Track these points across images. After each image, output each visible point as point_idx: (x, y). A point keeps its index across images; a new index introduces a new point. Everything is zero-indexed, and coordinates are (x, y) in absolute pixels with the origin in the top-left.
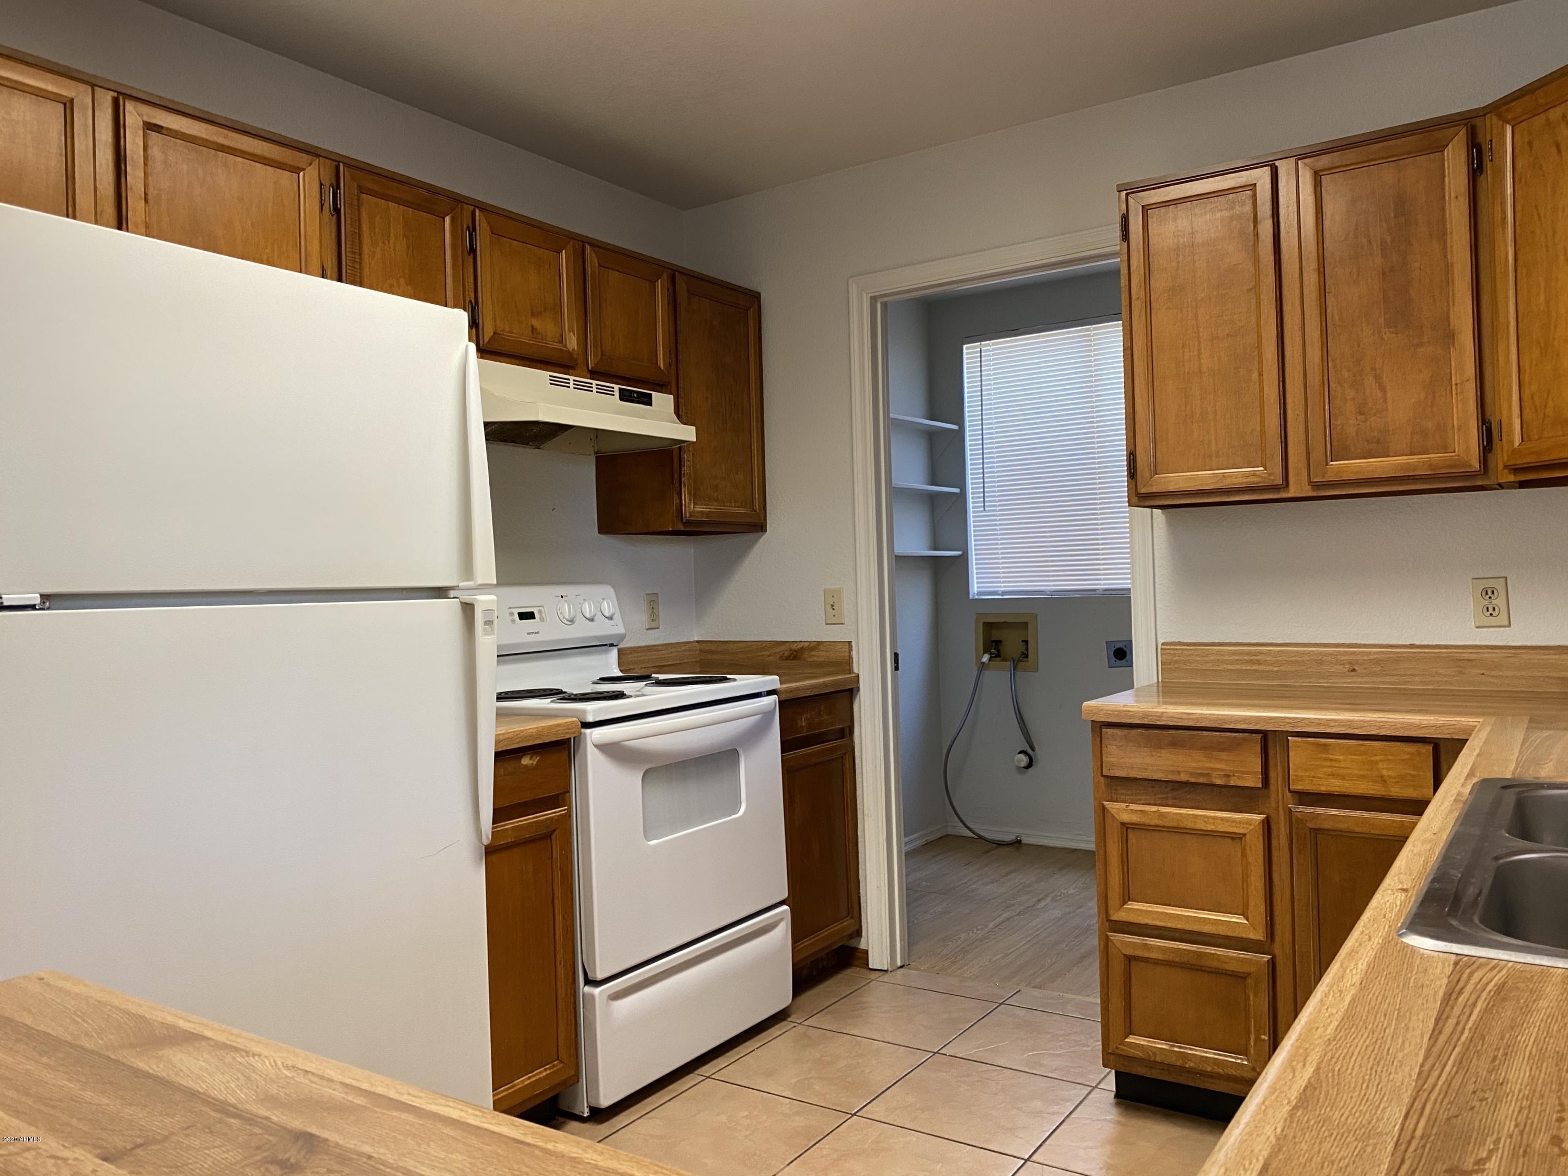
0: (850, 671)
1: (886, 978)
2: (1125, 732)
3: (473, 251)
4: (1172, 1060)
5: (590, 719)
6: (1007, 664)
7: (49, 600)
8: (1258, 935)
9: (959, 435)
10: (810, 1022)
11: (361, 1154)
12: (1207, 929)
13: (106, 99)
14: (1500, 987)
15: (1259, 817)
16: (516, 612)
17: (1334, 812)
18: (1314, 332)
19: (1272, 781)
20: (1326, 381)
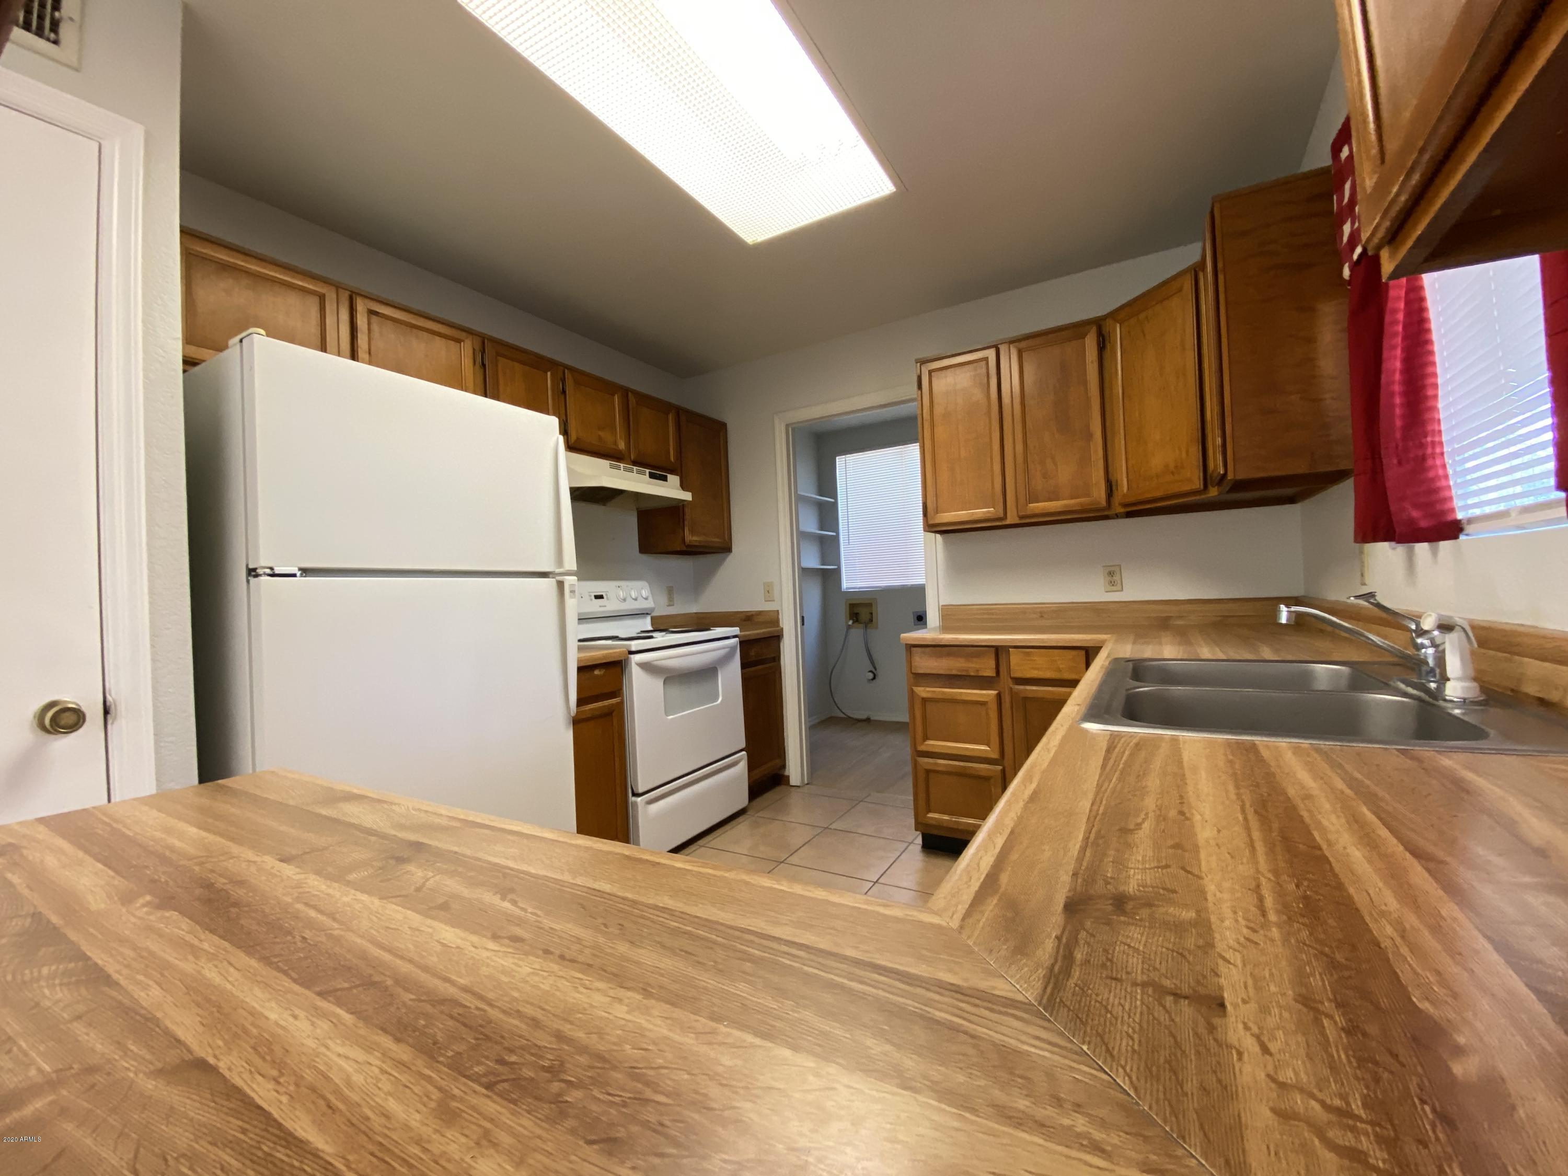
0: (778, 625)
1: (799, 790)
2: (923, 649)
3: (564, 392)
4: (951, 826)
5: (633, 649)
6: (861, 625)
7: (306, 572)
8: (995, 755)
9: (835, 505)
10: (759, 814)
11: (451, 851)
12: (968, 753)
13: (345, 296)
14: (1137, 745)
15: (994, 692)
16: (593, 595)
17: (1034, 688)
18: (1019, 436)
19: (1001, 673)
20: (1026, 461)
